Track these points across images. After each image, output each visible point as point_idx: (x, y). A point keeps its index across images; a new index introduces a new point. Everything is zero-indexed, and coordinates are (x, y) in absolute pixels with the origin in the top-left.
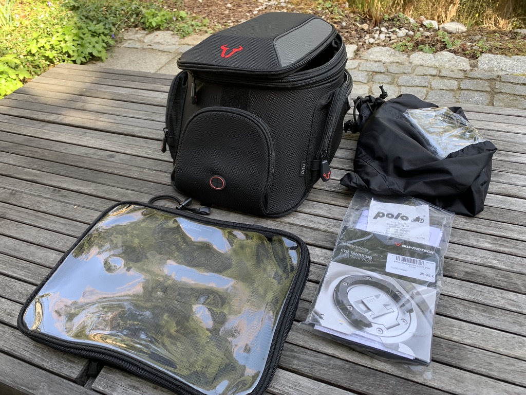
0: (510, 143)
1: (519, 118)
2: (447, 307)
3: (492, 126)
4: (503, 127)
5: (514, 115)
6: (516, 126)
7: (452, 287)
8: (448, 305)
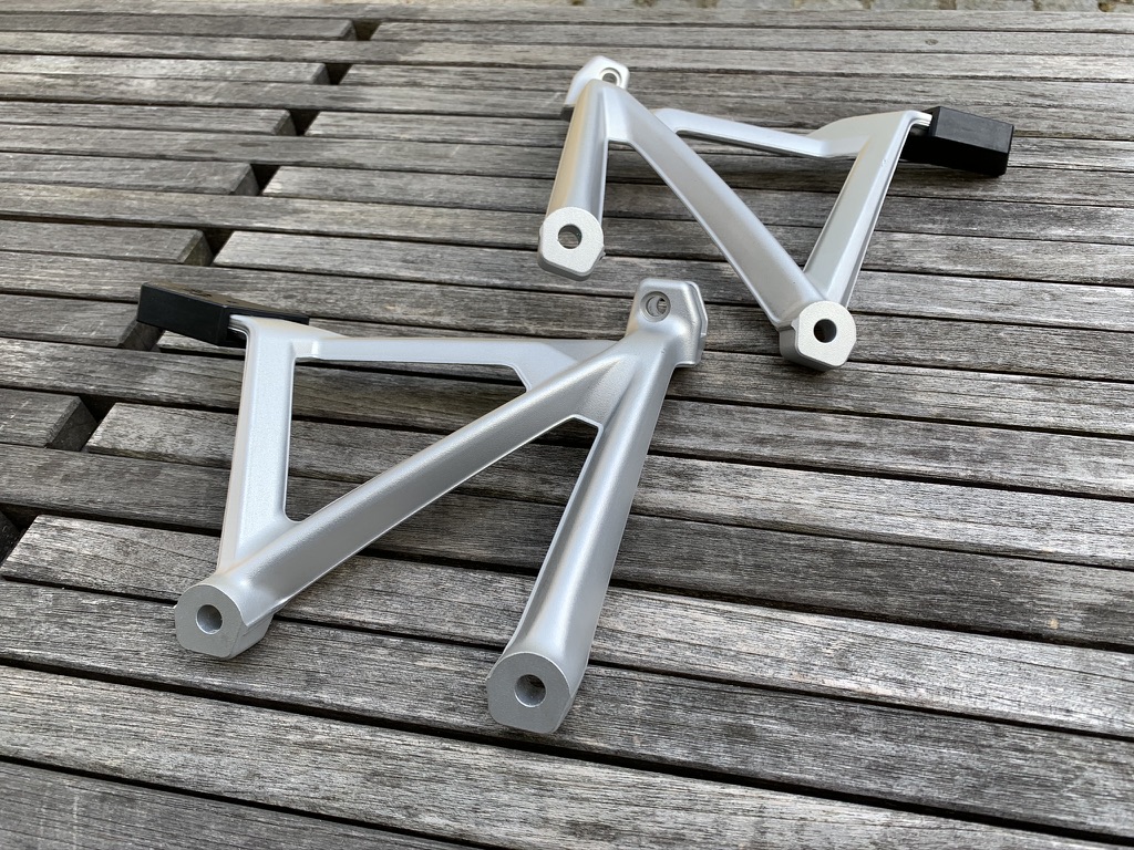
0: (1104, 114)
1: (1109, 36)
2: (1053, 787)
3: (1037, 66)
4: (1069, 65)
5: (1092, 29)
6: (1107, 60)
7: (1052, 684)
8: (1056, 777)
